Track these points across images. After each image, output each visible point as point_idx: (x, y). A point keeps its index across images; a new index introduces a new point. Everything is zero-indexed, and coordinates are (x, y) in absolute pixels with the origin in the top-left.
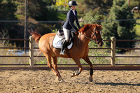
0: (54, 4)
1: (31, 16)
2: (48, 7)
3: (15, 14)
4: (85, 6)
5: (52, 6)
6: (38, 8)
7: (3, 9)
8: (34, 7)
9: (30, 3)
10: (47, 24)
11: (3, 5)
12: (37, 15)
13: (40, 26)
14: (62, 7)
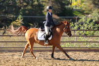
0: (71, 4)
1: (54, 13)
2: (66, 7)
3: (43, 12)
4: (92, 5)
5: (69, 6)
6: (59, 7)
7: (35, 8)
8: (56, 7)
9: (54, 4)
10: (66, 18)
11: (34, 5)
12: (59, 13)
13: (61, 20)
14: (76, 6)
